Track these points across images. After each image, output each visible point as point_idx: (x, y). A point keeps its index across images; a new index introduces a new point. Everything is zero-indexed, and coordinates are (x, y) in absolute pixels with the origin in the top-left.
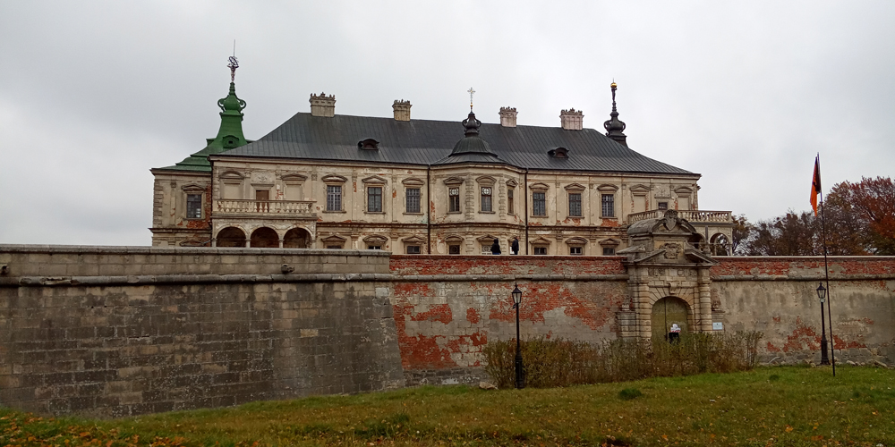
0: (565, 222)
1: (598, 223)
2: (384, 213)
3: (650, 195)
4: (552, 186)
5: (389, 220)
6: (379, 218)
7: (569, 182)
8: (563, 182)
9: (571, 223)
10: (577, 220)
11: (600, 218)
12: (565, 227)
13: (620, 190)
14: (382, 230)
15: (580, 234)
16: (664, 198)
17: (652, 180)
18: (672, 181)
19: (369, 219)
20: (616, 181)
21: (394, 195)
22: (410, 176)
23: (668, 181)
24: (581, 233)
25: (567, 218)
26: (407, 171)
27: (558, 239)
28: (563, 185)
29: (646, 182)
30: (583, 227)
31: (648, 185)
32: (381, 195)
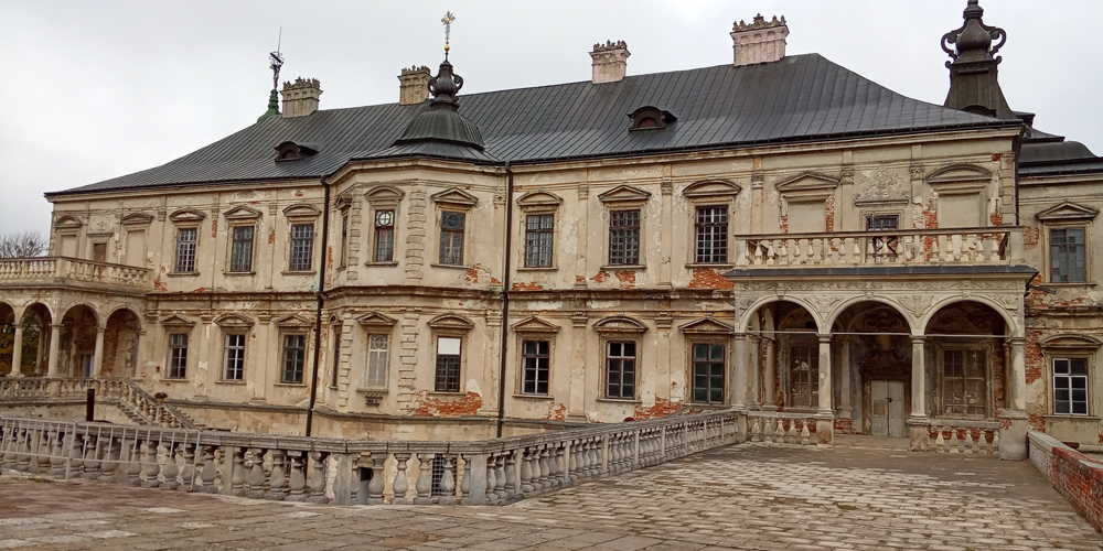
0: (598, 279)
1: (683, 280)
2: (253, 274)
3: (841, 198)
4: (570, 196)
5: (260, 288)
6: (244, 283)
7: (609, 183)
8: (598, 184)
9: (613, 282)
10: (628, 274)
11: (688, 267)
12: (595, 292)
13: (746, 193)
14: (248, 306)
15: (630, 310)
16: (885, 202)
17: (848, 157)
18: (917, 152)
19: (230, 285)
20: (737, 170)
21: (272, 238)
22: (297, 201)
23: (904, 154)
24: (635, 306)
25: (603, 270)
26: (294, 192)
27: (579, 321)
28: (595, 192)
29: (829, 163)
30: (640, 291)
31: (836, 171)
32: (252, 240)
